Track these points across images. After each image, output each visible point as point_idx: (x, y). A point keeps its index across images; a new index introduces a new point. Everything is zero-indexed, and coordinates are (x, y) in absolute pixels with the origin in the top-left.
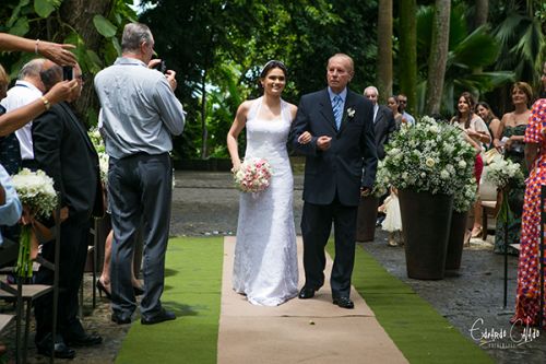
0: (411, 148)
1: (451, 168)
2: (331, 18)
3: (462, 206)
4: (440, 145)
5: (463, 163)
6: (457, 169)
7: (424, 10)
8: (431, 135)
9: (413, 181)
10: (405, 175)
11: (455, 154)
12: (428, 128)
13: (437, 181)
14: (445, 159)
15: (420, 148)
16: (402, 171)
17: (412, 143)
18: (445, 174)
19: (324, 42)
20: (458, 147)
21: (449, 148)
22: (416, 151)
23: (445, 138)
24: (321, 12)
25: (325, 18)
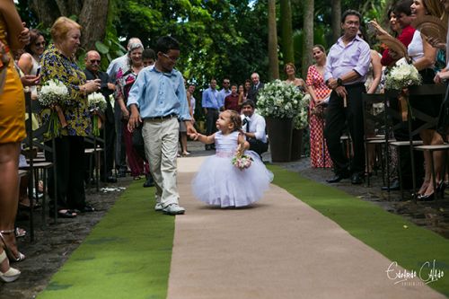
0: (269, 95)
1: (289, 104)
2: (239, 40)
3: (299, 126)
4: (284, 93)
5: (296, 102)
6: (293, 105)
7: (299, 32)
8: (279, 88)
9: (271, 112)
10: (267, 109)
11: (291, 97)
12: (278, 85)
13: (283, 111)
14: (286, 100)
15: (274, 95)
16: (265, 107)
17: (269, 92)
18: (287, 107)
19: (237, 57)
20: (293, 93)
21: (289, 94)
22: (272, 97)
23: (286, 89)
24: (232, 37)
25: (235, 40)
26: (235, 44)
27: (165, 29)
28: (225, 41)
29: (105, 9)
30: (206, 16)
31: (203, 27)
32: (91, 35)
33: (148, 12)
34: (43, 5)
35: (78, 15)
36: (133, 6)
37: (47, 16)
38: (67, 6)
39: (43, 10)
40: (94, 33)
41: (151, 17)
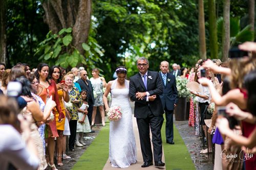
24: (175, 22)
25: (177, 24)
26: (177, 27)
27: (128, 20)
28: (170, 25)
29: (88, 24)
30: (156, 9)
31: (154, 18)
32: (80, 39)
33: (117, 9)
34: (52, 20)
35: (72, 28)
36: (107, 6)
37: (54, 27)
38: (66, 23)
39: (52, 23)
40: (82, 38)
41: (118, 12)
